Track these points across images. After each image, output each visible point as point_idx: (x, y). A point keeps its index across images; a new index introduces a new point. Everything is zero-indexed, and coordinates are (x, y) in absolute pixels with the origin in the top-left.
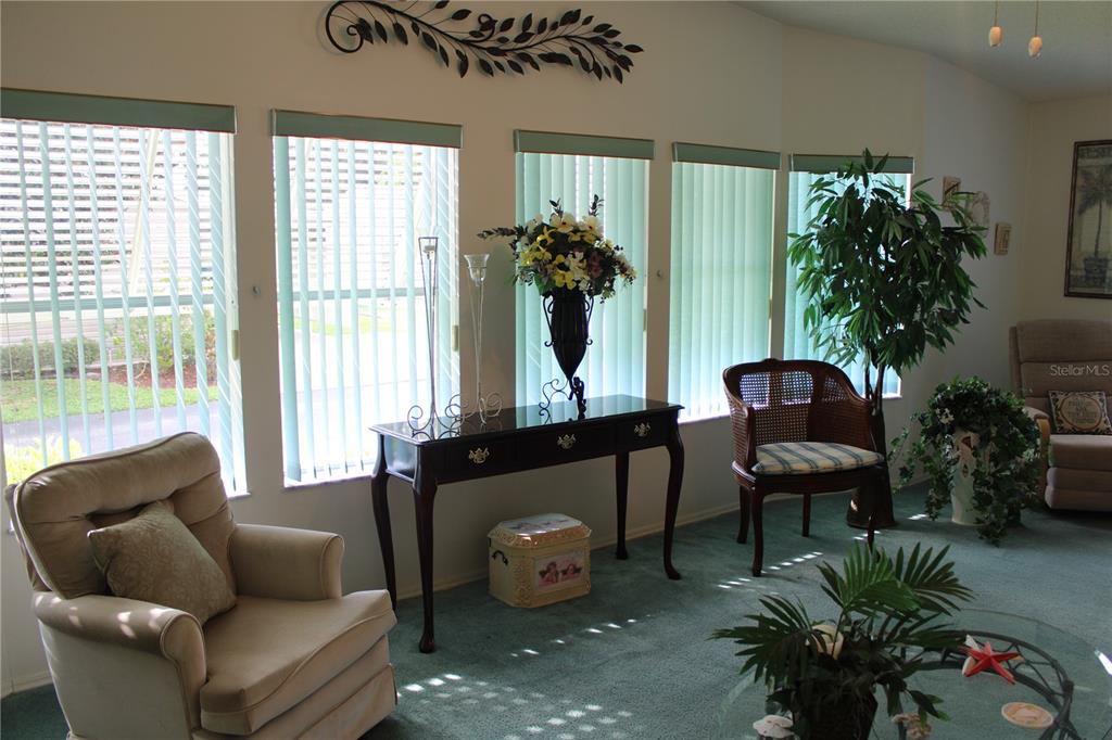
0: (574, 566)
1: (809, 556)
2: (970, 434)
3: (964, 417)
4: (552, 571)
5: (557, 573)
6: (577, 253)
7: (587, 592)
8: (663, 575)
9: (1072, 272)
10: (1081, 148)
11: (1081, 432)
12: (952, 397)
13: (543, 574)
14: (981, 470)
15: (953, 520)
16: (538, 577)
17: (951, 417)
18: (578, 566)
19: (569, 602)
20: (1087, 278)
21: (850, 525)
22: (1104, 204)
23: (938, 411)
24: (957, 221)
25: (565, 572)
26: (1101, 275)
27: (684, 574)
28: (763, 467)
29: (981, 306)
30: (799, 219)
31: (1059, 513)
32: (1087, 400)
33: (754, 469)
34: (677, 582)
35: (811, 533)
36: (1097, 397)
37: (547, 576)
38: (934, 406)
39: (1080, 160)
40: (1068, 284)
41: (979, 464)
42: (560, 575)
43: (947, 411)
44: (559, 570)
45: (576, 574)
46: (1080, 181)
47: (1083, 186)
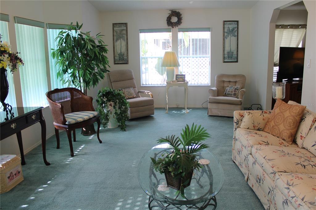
0: (18, 171)
1: (82, 147)
2: (111, 103)
3: (110, 98)
4: (11, 175)
5: (13, 176)
6: (5, 55)
7: (23, 179)
8: (44, 165)
9: (115, 58)
10: (114, 25)
11: (130, 98)
12: (104, 93)
13: (9, 178)
14: (117, 112)
15: (108, 127)
16: (7, 179)
17: (106, 99)
18: (19, 171)
19: (19, 184)
20: (119, 59)
21: (84, 135)
22: (122, 40)
23: (102, 98)
24: (99, 44)
25: (15, 174)
26: (123, 58)
27: (50, 163)
28: (69, 122)
29: (109, 67)
30: (51, 44)
31: (132, 120)
32: (130, 90)
33: (67, 123)
34: (50, 166)
35: (76, 140)
36: (131, 89)
37: (10, 178)
38: (100, 97)
39: (114, 28)
40: (115, 61)
41: (116, 110)
42: (14, 176)
43: (105, 97)
44: (14, 174)
45: (19, 174)
46: (115, 34)
47: (116, 35)
